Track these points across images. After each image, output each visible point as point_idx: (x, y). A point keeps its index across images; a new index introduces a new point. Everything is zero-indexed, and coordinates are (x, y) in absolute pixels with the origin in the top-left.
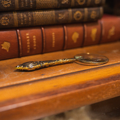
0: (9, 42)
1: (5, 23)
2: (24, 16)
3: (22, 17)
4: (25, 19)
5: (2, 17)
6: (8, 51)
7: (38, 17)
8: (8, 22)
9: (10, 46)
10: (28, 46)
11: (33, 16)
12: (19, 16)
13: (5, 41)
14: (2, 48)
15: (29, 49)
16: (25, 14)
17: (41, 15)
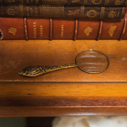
0: (15, 28)
1: (11, 13)
2: (30, 9)
3: (28, 10)
4: (31, 12)
5: (8, 9)
6: (14, 34)
7: (45, 11)
8: (14, 13)
9: (16, 31)
10: (35, 33)
11: (39, 10)
12: (25, 9)
13: (12, 27)
14: (9, 32)
15: (35, 35)
16: (31, 7)
17: (49, 10)
